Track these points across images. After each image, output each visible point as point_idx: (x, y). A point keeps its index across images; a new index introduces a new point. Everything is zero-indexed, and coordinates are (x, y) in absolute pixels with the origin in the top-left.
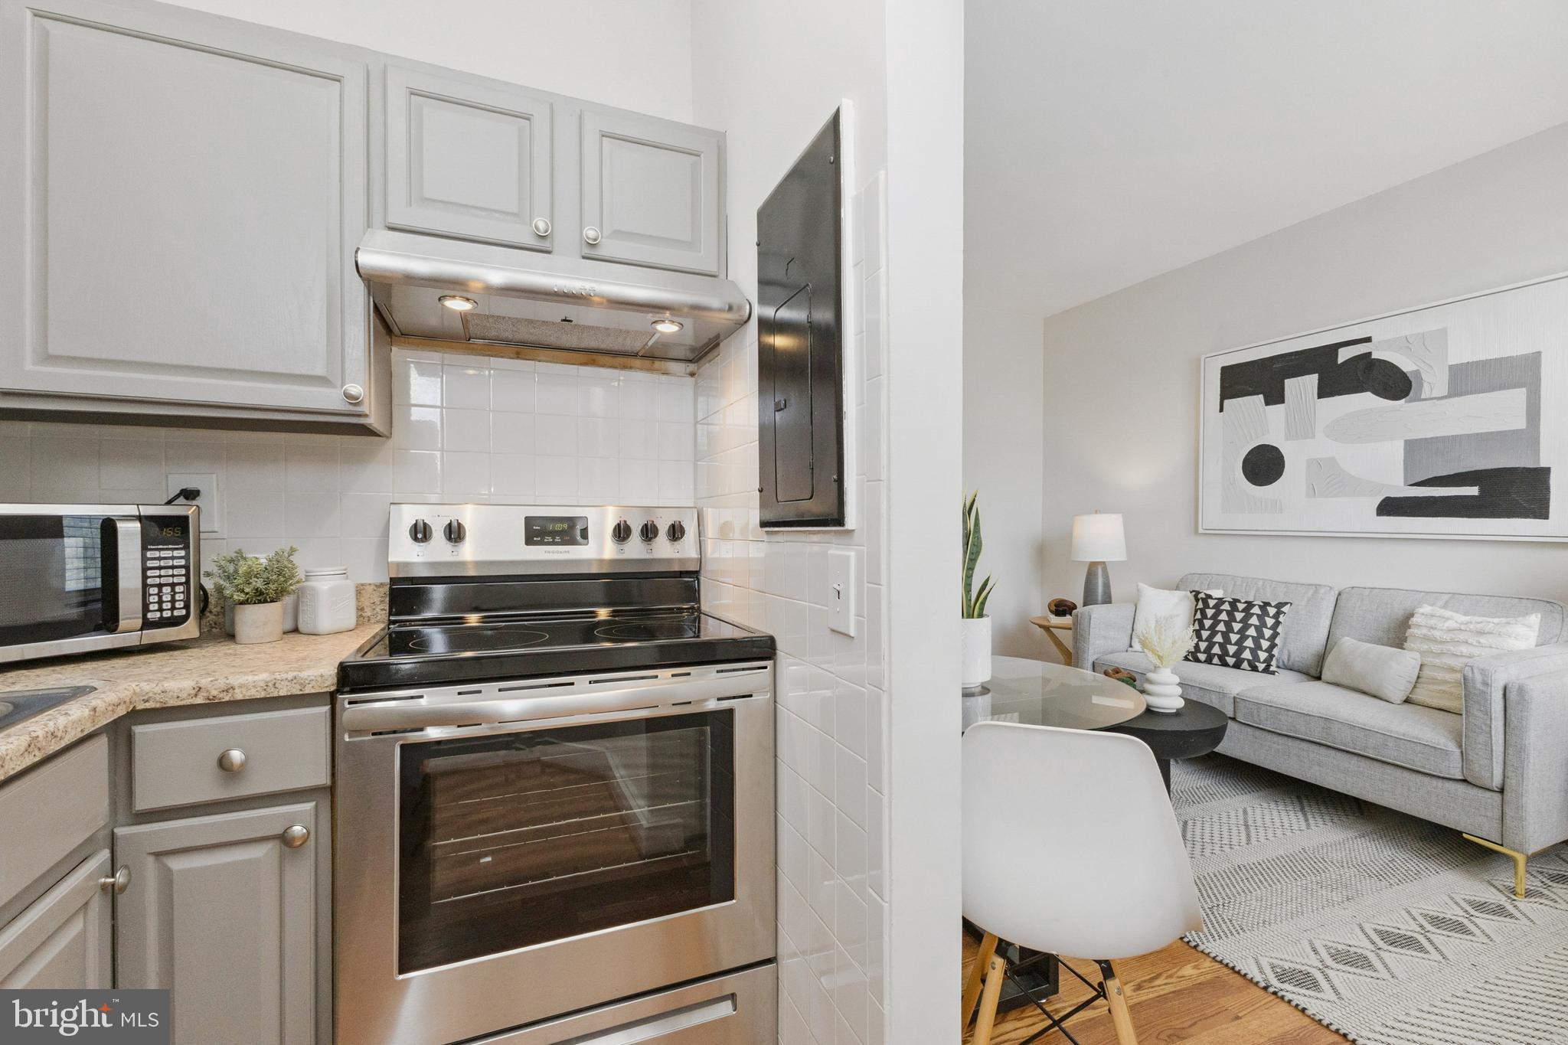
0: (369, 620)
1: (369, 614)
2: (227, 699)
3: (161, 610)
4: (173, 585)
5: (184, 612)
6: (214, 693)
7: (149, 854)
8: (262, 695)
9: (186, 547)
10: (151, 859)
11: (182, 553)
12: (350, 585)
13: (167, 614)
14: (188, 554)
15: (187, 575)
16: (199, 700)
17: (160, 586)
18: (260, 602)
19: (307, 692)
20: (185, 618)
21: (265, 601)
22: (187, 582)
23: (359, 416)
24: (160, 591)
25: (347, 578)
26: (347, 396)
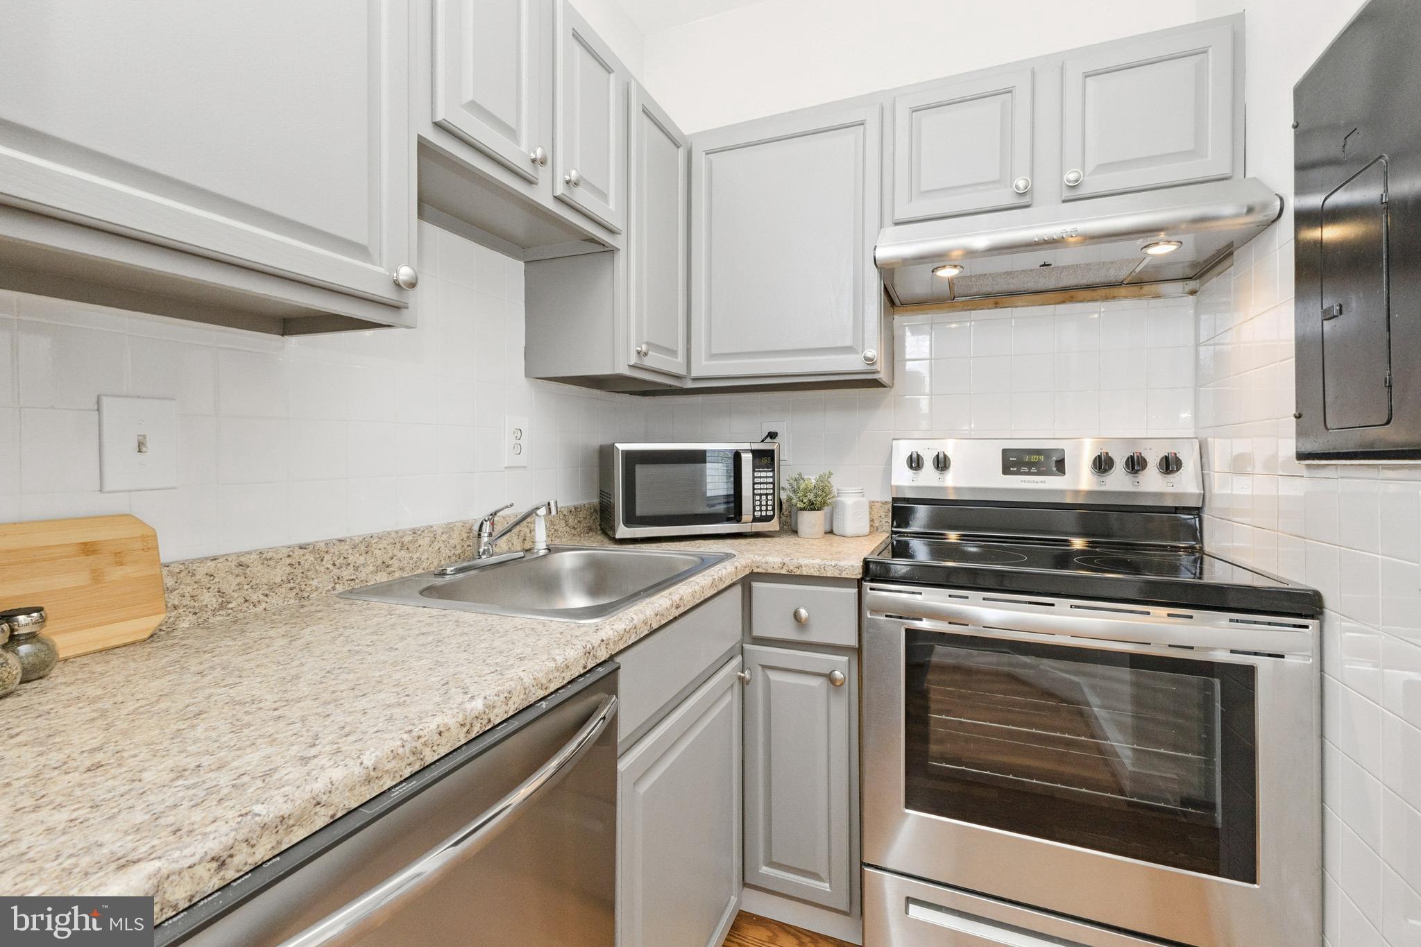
0: (877, 530)
1: (877, 525)
2: (798, 573)
3: (761, 510)
4: (767, 495)
5: (772, 513)
6: (792, 568)
7: (760, 665)
8: (817, 574)
9: (773, 471)
10: (760, 668)
11: (771, 474)
12: (865, 501)
13: (764, 513)
14: (774, 474)
15: (774, 489)
16: (784, 572)
17: (761, 495)
18: (812, 510)
19: (843, 576)
20: (771, 518)
21: (815, 510)
22: (774, 493)
23: (874, 373)
24: (761, 498)
25: (863, 496)
26: (866, 359)
